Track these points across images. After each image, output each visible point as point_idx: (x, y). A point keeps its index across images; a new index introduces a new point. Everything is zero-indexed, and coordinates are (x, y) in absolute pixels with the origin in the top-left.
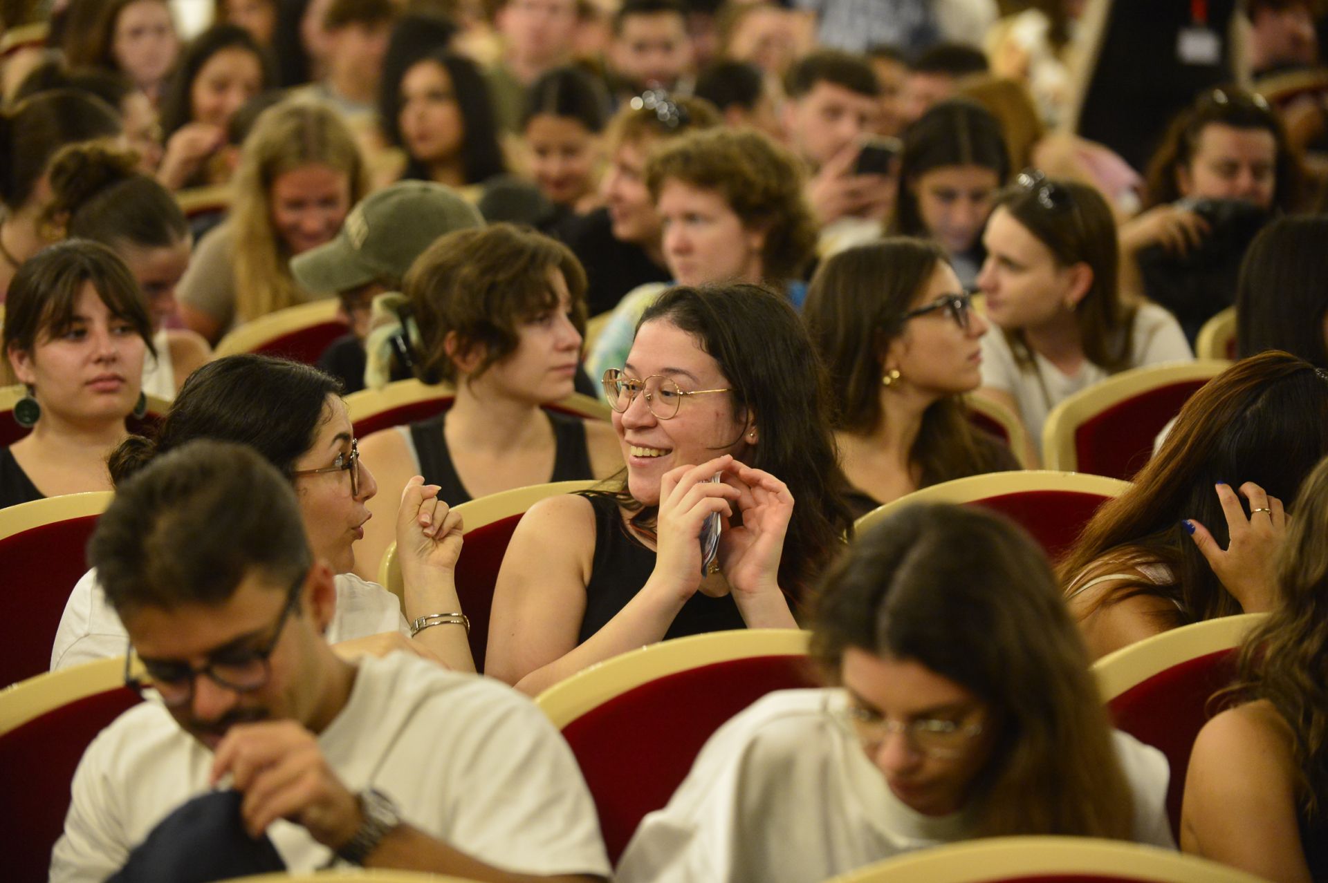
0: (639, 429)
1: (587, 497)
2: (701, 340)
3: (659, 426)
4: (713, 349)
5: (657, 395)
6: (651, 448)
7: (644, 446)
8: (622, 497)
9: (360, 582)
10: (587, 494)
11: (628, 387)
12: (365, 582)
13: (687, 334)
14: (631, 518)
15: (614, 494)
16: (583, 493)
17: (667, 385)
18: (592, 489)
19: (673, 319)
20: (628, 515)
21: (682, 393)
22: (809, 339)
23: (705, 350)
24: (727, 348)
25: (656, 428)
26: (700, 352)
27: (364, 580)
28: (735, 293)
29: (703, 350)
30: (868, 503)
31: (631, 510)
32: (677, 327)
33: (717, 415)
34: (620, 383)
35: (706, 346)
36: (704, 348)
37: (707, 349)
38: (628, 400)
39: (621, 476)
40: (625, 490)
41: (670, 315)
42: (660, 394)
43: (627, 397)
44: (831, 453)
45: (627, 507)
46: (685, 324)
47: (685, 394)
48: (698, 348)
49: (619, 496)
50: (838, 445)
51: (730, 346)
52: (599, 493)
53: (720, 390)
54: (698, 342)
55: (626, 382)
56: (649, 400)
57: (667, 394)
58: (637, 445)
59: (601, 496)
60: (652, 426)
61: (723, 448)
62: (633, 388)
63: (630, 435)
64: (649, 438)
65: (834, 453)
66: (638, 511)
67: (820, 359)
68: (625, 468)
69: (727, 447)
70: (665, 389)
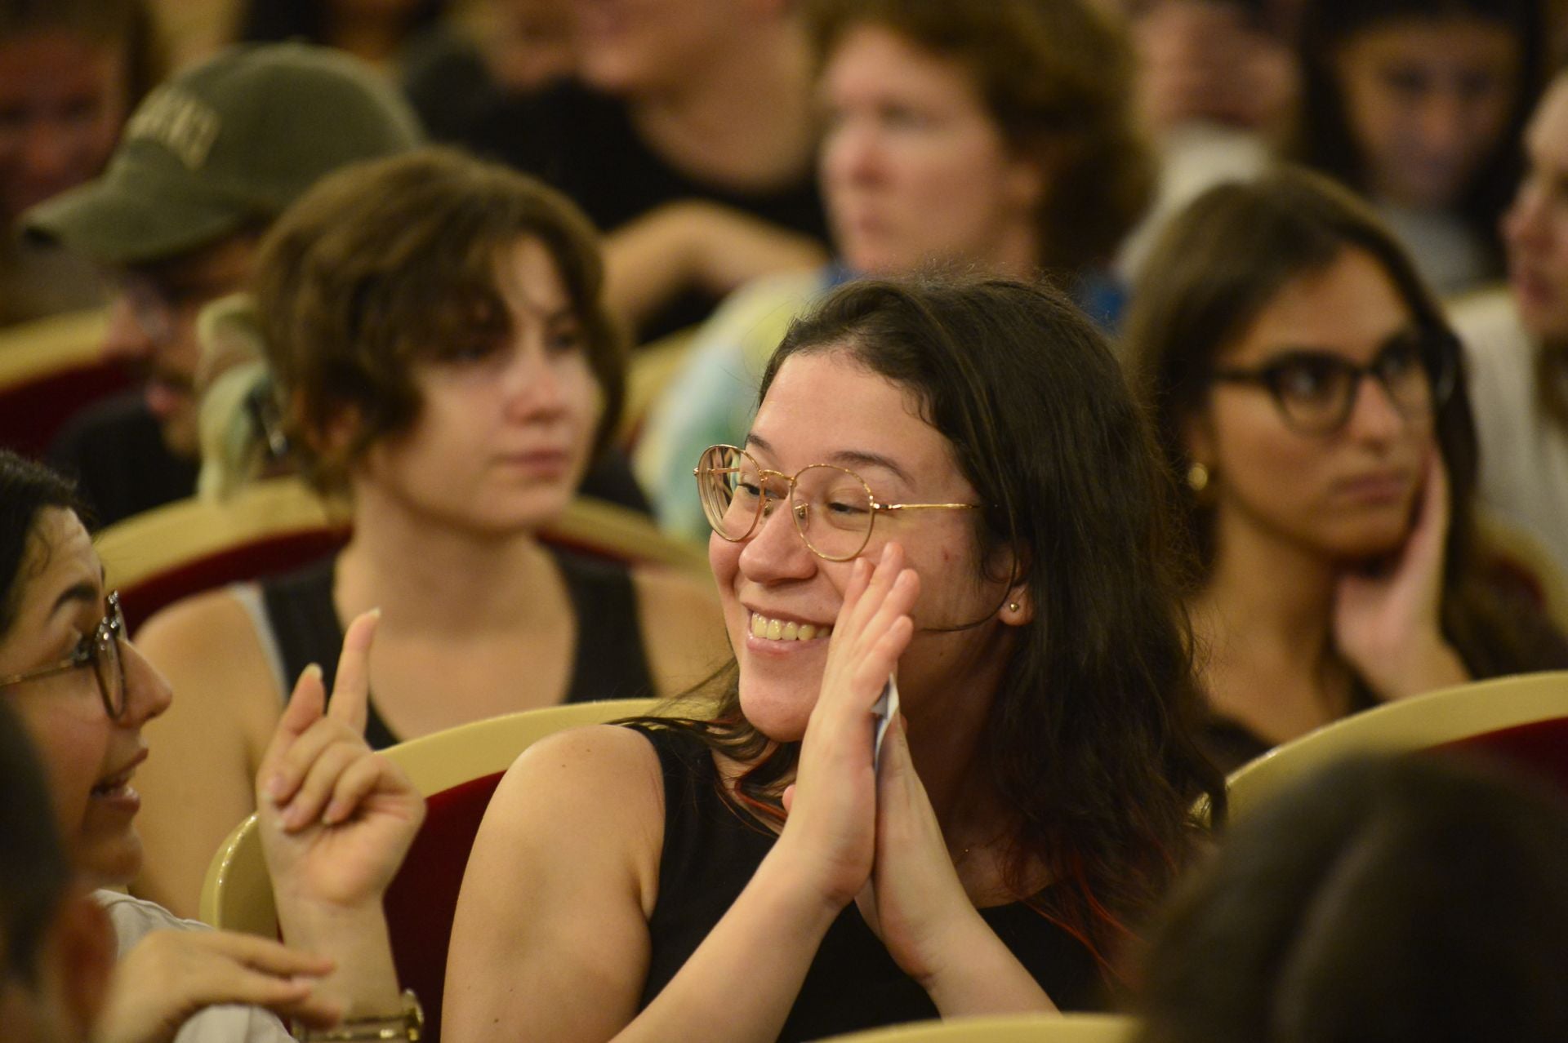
0: (776, 583)
1: (645, 731)
2: (921, 398)
3: (821, 576)
4: (945, 420)
5: (818, 508)
6: (800, 622)
7: (785, 618)
8: (718, 731)
9: (169, 921)
10: (645, 724)
11: (753, 490)
12: (179, 920)
13: (889, 384)
14: (738, 775)
15: (702, 725)
16: (636, 724)
17: (843, 491)
18: (656, 715)
19: (859, 350)
20: (732, 770)
21: (877, 506)
22: (1139, 405)
23: (930, 422)
24: (976, 418)
25: (816, 582)
26: (919, 424)
27: (177, 913)
28: (990, 300)
29: (924, 420)
30: (1247, 743)
31: (739, 759)
32: (870, 370)
33: (946, 557)
34: (735, 477)
35: (930, 411)
36: (927, 417)
37: (932, 418)
38: (753, 516)
39: (722, 684)
40: (731, 712)
41: (853, 341)
42: (825, 508)
43: (750, 509)
44: (1180, 649)
45: (732, 753)
46: (885, 362)
47: (884, 510)
48: (914, 414)
49: (711, 730)
50: (1195, 630)
51: (984, 416)
52: (671, 722)
53: (957, 505)
54: (915, 404)
55: (748, 479)
56: (804, 516)
57: (840, 508)
58: (770, 615)
59: (673, 730)
60: (808, 576)
61: (958, 629)
62: (765, 493)
63: (751, 592)
64: (796, 602)
65: (1185, 648)
66: (755, 762)
67: (1158, 449)
68: (733, 663)
69: (966, 627)
70: (838, 500)
